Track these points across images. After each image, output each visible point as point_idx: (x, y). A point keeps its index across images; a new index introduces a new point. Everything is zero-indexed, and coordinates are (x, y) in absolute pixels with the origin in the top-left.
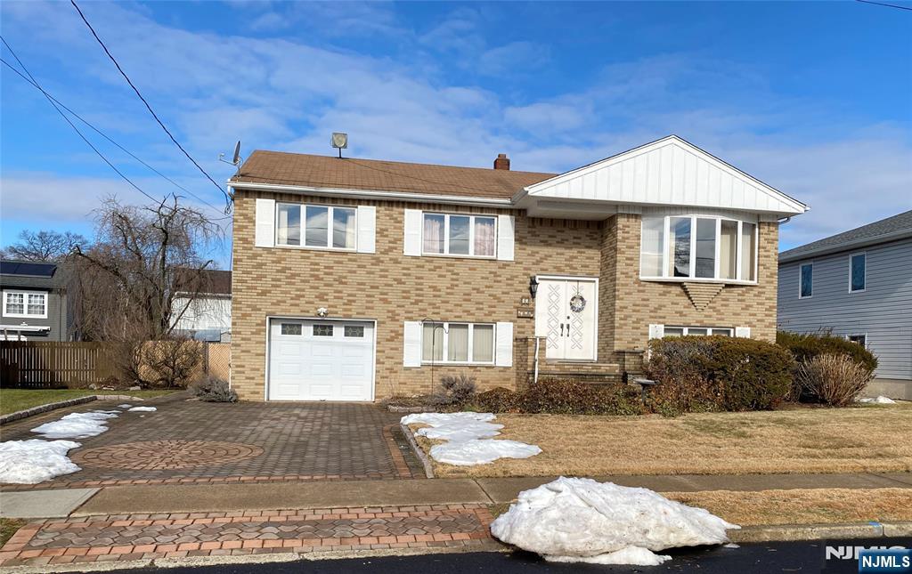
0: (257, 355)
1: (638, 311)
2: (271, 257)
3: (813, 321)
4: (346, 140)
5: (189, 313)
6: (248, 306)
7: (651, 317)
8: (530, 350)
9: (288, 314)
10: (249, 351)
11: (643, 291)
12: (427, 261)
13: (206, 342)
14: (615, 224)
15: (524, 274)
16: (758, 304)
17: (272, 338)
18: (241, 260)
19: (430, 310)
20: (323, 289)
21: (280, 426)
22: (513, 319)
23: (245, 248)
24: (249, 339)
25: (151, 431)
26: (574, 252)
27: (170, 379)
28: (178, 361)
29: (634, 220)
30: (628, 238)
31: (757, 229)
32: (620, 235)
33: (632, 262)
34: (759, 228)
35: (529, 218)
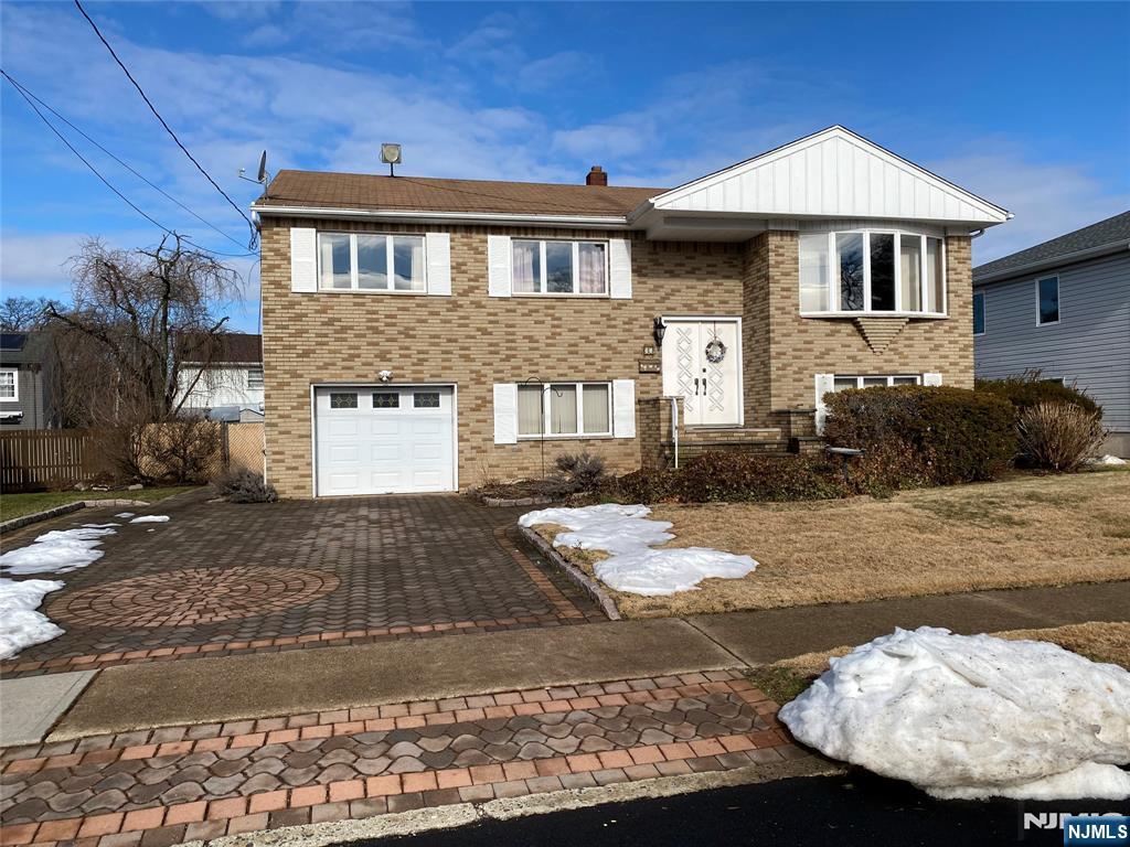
0: (301, 436)
1: (800, 358)
2: (314, 306)
3: (1018, 361)
4: (400, 154)
5: (201, 386)
6: (286, 372)
7: (817, 365)
8: (664, 414)
9: (339, 380)
10: (289, 433)
11: (806, 331)
12: (519, 303)
13: (225, 423)
14: (765, 244)
15: (646, 316)
16: (950, 342)
17: (318, 414)
18: (273, 311)
19: (526, 368)
20: (386, 346)
21: (349, 537)
22: (634, 375)
23: (278, 295)
24: (289, 416)
25: (166, 555)
26: (708, 284)
27: (180, 472)
28: (190, 448)
29: (789, 238)
30: (782, 263)
31: (944, 246)
32: (772, 258)
33: (789, 293)
34: (947, 245)
35: (649, 241)
